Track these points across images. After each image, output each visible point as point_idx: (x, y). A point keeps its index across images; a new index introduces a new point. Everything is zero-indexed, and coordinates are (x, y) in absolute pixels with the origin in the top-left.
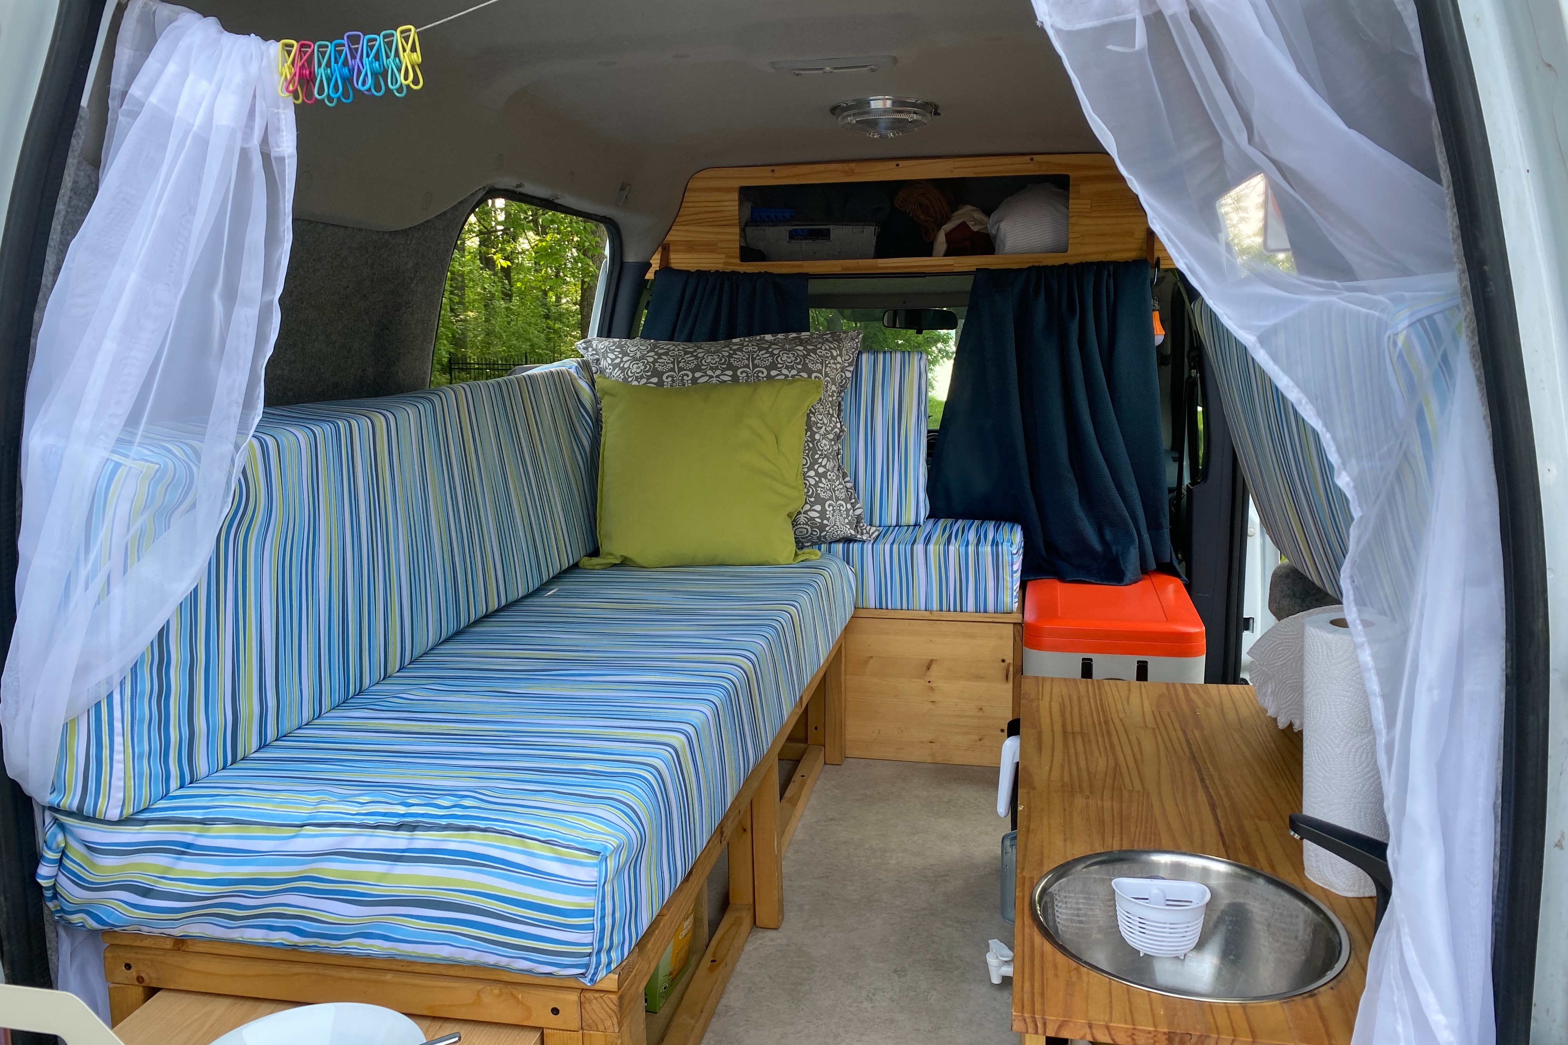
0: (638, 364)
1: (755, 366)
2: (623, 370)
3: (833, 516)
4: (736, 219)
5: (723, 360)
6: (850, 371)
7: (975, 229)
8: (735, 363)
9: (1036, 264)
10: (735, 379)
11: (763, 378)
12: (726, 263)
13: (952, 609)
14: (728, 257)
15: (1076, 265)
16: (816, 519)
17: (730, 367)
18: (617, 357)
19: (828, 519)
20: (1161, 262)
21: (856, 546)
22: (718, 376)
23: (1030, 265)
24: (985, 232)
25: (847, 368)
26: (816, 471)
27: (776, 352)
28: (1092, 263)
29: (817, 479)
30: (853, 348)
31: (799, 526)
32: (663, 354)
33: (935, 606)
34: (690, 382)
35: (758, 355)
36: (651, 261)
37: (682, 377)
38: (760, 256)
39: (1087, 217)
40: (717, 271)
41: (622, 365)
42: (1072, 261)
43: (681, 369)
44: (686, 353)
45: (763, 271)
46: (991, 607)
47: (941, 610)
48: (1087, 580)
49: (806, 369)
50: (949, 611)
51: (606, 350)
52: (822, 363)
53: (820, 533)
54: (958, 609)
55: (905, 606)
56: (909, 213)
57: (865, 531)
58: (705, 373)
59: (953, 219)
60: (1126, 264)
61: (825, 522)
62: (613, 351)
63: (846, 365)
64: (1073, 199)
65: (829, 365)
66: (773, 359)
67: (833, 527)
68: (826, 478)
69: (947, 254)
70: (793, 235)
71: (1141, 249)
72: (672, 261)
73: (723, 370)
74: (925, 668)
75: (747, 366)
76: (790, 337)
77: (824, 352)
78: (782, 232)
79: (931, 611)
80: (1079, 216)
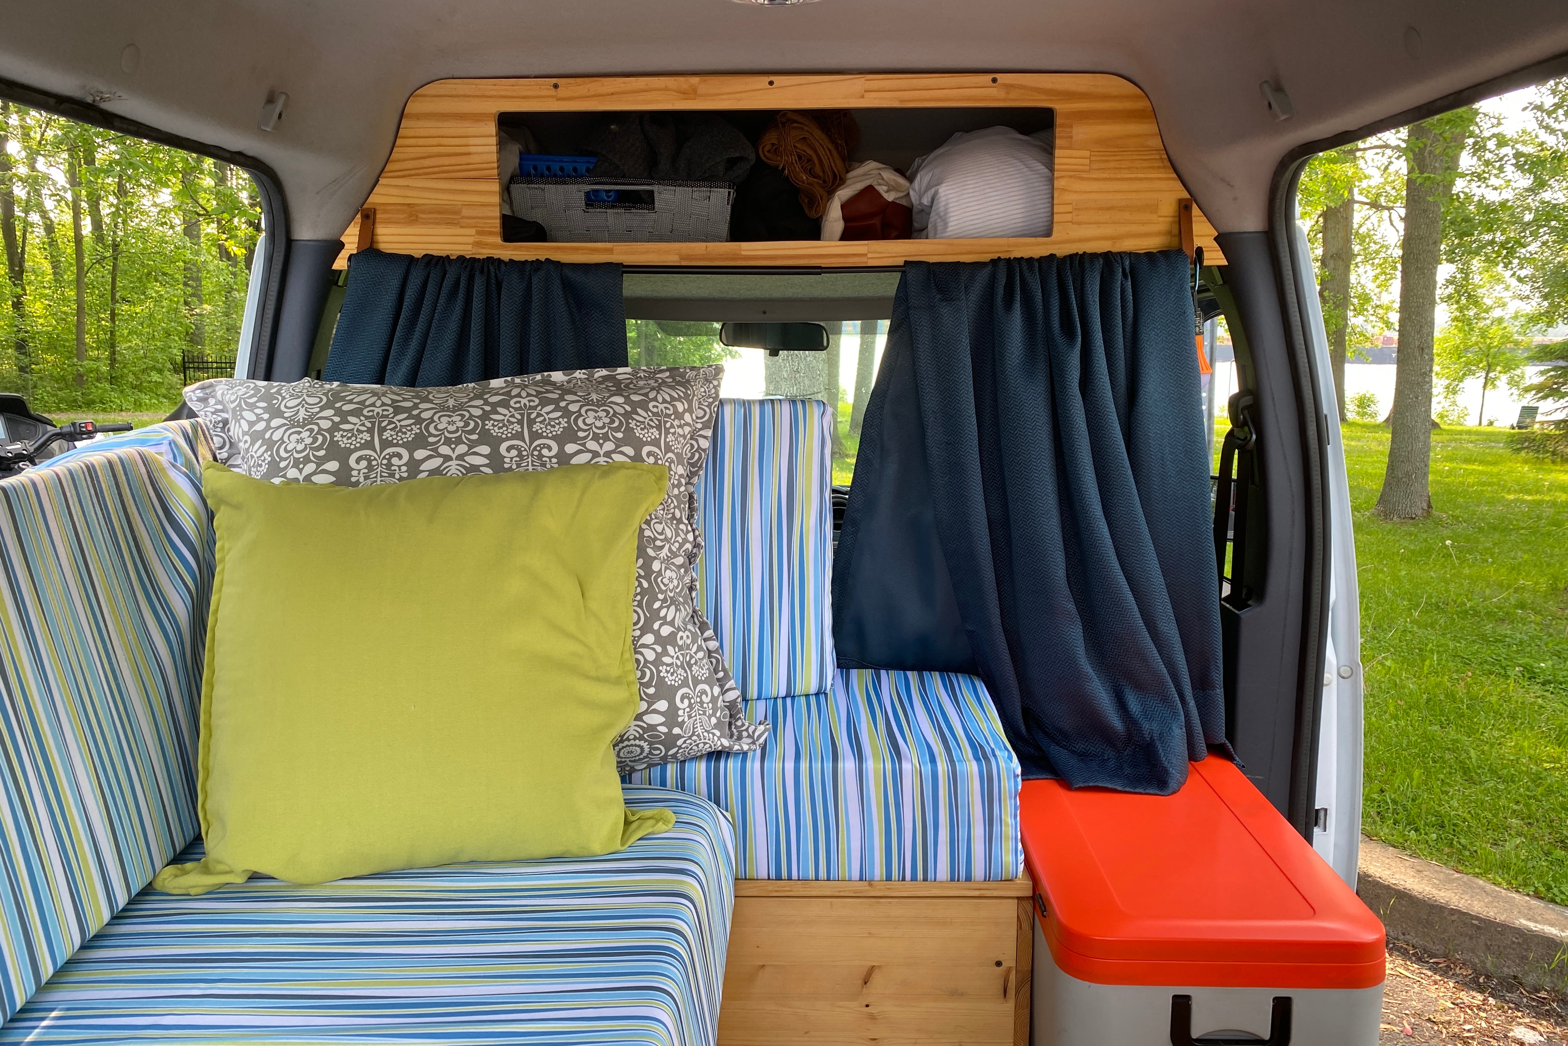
0: (299, 433)
1: (535, 436)
2: (270, 444)
3: (690, 717)
4: (493, 169)
5: (472, 424)
6: (705, 437)
7: (890, 197)
8: (495, 432)
9: (1003, 256)
10: (495, 460)
11: (550, 458)
12: (477, 244)
13: (908, 876)
14: (480, 233)
15: (1072, 257)
16: (659, 728)
17: (486, 438)
18: (259, 419)
19: (681, 725)
20: (1206, 255)
21: (731, 766)
22: (461, 457)
23: (995, 256)
24: (904, 202)
25: (701, 432)
26: (657, 633)
27: (573, 408)
28: (1094, 256)
29: (659, 649)
30: (710, 396)
31: (626, 743)
32: (352, 413)
33: (879, 871)
34: (404, 468)
35: (539, 415)
36: (343, 239)
37: (389, 460)
38: (537, 233)
39: (1082, 179)
40: (461, 258)
41: (267, 436)
42: (1061, 251)
43: (385, 444)
44: (398, 410)
45: (542, 258)
46: (978, 871)
47: (889, 878)
48: (1110, 786)
49: (630, 439)
50: (904, 879)
51: (239, 405)
52: (658, 427)
53: (667, 752)
54: (920, 876)
55: (823, 874)
56: (784, 169)
57: (745, 734)
58: (435, 450)
59: (848, 182)
60: (1150, 257)
61: (676, 731)
62: (252, 407)
63: (699, 426)
64: (1061, 148)
65: (672, 430)
66: (568, 422)
67: (690, 738)
68: (674, 644)
69: (847, 235)
70: (592, 200)
71: (1169, 233)
72: (380, 238)
73: (472, 444)
74: (861, 982)
75: (519, 436)
76: (596, 375)
77: (661, 406)
78: (576, 192)
79: (871, 882)
80: (1071, 177)
